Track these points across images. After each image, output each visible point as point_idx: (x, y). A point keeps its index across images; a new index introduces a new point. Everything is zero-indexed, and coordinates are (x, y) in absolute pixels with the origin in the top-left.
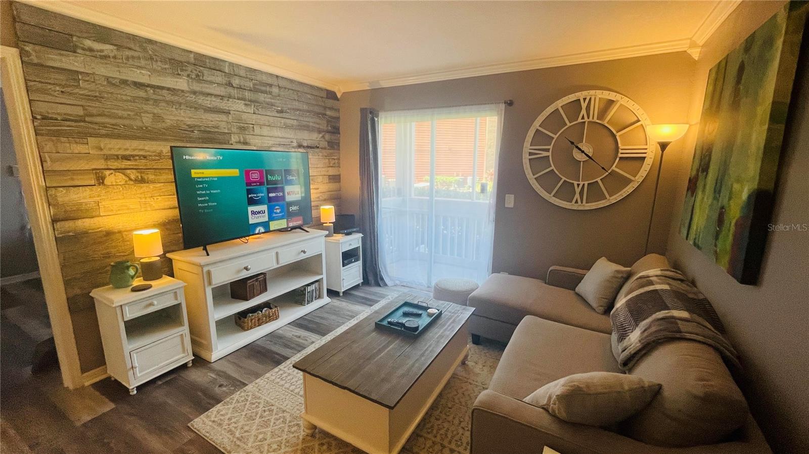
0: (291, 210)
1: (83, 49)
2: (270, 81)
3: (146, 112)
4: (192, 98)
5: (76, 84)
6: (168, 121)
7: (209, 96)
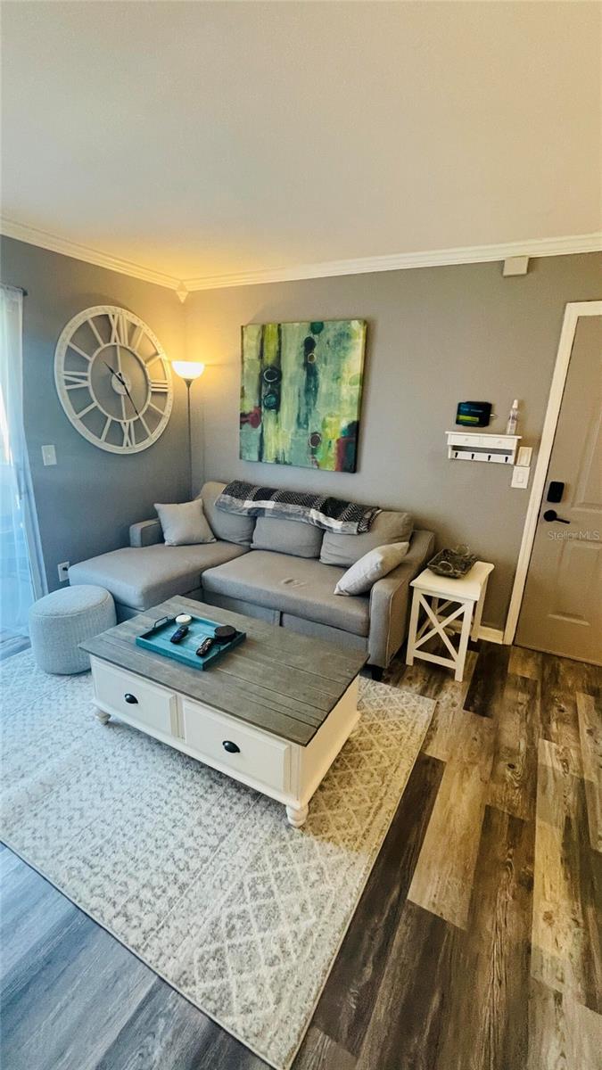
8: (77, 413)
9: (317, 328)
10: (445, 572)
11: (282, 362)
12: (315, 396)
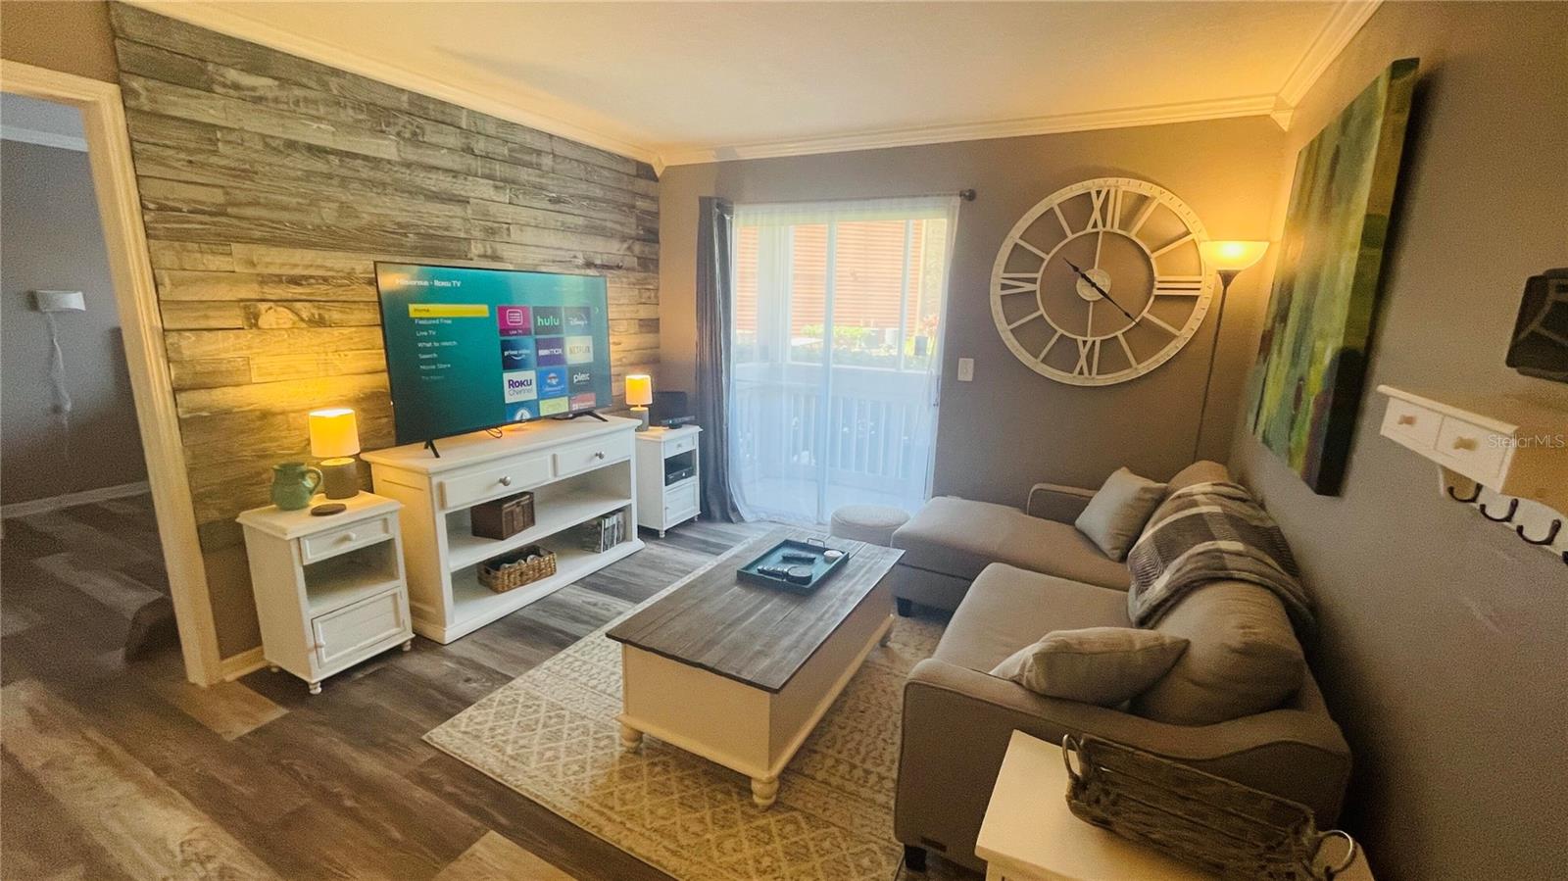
0: (575, 380)
1: (225, 86)
2: (538, 144)
3: (328, 199)
4: (405, 175)
5: (211, 148)
6: (364, 215)
7: (434, 171)
8: (1010, 323)
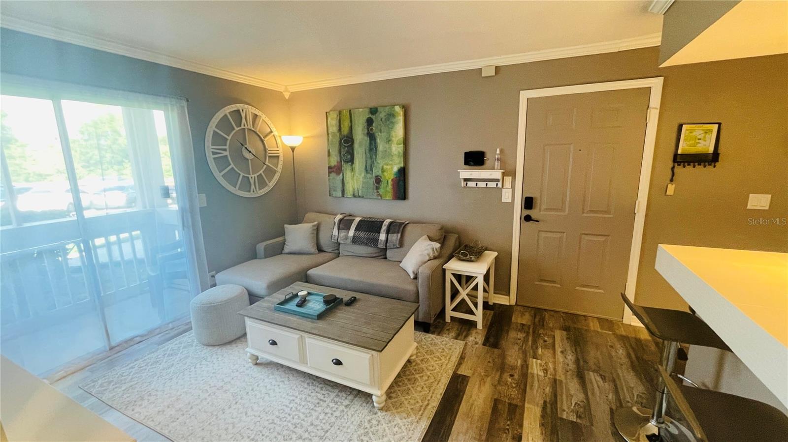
8: (220, 172)
9: (374, 111)
10: (464, 258)
11: (353, 131)
12: (376, 152)
